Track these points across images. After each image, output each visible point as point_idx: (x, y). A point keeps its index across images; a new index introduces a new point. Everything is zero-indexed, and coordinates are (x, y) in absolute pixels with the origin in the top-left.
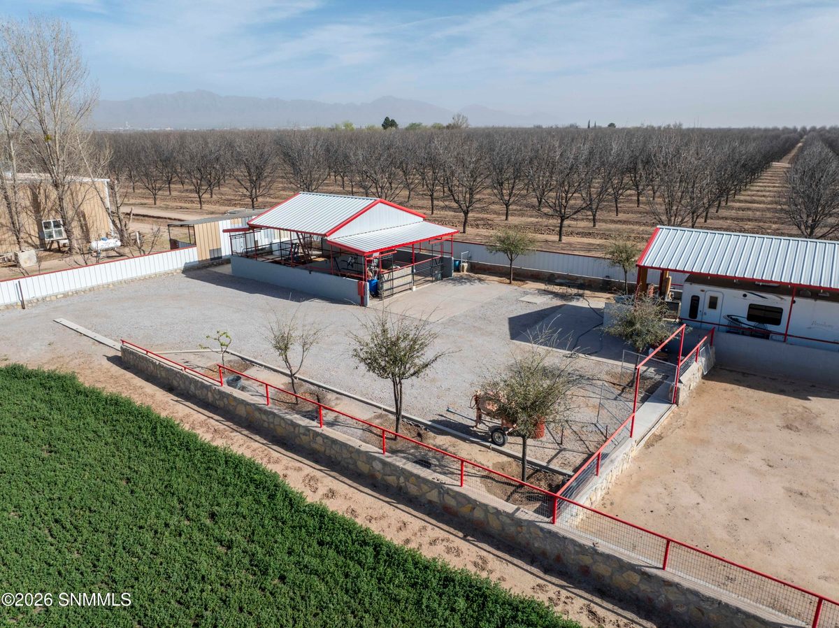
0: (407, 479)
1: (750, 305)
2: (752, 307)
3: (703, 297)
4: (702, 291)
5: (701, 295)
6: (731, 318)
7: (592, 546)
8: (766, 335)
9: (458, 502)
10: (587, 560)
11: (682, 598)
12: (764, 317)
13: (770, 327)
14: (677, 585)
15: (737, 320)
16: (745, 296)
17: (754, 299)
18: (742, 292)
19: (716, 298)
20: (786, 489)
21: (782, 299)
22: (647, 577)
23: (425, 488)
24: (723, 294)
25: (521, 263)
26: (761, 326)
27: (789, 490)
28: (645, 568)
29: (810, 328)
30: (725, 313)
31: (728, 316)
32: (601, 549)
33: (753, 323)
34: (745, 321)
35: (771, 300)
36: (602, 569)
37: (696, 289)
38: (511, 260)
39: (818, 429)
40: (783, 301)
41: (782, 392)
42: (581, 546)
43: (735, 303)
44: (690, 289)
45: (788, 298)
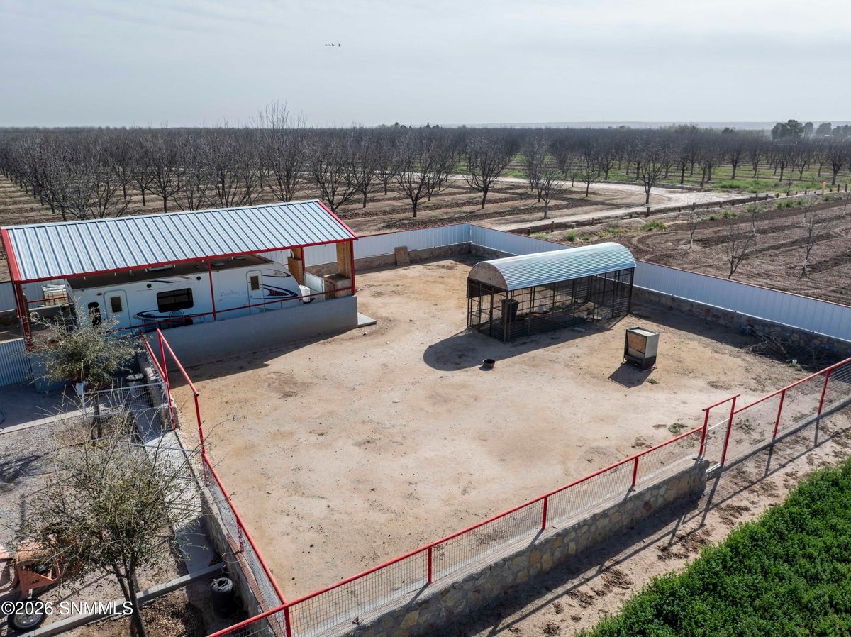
1: (158, 294)
2: (161, 296)
3: (103, 302)
4: (100, 294)
5: (99, 300)
6: (142, 316)
7: (356, 626)
8: (188, 321)
12: (177, 302)
13: (186, 312)
15: (149, 316)
16: (149, 286)
17: (160, 287)
18: (145, 283)
19: (118, 298)
20: (357, 445)
21: (187, 278)
24: (125, 291)
26: (177, 313)
27: (359, 444)
28: (419, 598)
29: (221, 300)
30: (134, 312)
31: (138, 314)
32: (367, 620)
33: (167, 314)
34: (157, 314)
35: (177, 283)
37: (91, 294)
39: (305, 385)
40: (189, 280)
41: (242, 369)
43: (141, 297)
44: (81, 299)
45: (193, 276)
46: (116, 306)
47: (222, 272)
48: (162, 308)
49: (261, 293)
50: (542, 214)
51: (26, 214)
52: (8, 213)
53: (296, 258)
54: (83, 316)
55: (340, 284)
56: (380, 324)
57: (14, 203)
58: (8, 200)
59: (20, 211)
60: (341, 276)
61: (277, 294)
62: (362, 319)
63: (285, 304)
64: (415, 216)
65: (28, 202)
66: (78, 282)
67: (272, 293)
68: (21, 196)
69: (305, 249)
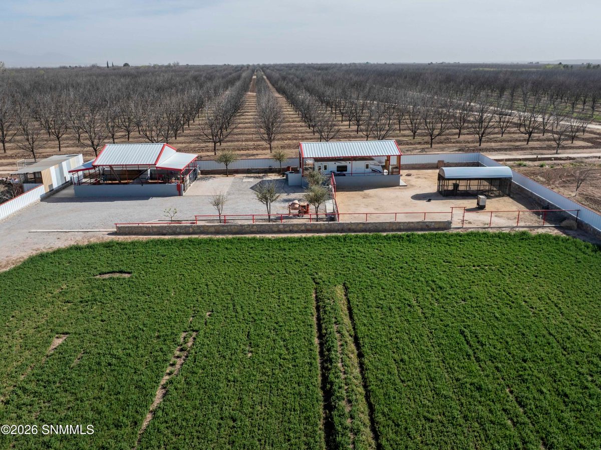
0: (293, 226)
1: (337, 166)
5: (321, 165)
6: (332, 172)
8: (344, 175)
9: (311, 226)
10: (350, 226)
11: (372, 225)
12: (342, 169)
13: (344, 173)
14: (371, 223)
15: (334, 172)
16: (335, 163)
17: (338, 164)
19: (326, 166)
21: (346, 162)
22: (364, 224)
23: (300, 227)
24: (328, 164)
25: (232, 166)
26: (342, 172)
30: (330, 170)
33: (340, 172)
34: (336, 172)
35: (343, 163)
36: (353, 227)
37: (320, 163)
38: (227, 165)
39: (371, 197)
42: (348, 223)
43: (332, 166)
44: (317, 164)
45: (348, 162)
46: (325, 168)
47: (357, 162)
48: (338, 171)
49: (369, 170)
50: (555, 151)
51: (298, 129)
52: (291, 127)
53: (388, 160)
54: (317, 168)
55: (395, 170)
56: (408, 186)
57: (293, 122)
58: (291, 119)
59: (296, 126)
60: (396, 168)
61: (375, 171)
62: (402, 183)
63: (377, 174)
64: (480, 145)
65: (299, 122)
66: (317, 160)
67: (373, 170)
68: (296, 118)
69: (391, 157)
